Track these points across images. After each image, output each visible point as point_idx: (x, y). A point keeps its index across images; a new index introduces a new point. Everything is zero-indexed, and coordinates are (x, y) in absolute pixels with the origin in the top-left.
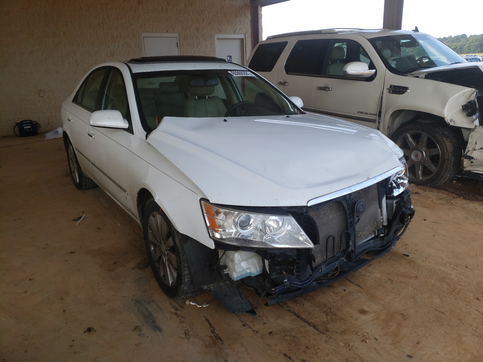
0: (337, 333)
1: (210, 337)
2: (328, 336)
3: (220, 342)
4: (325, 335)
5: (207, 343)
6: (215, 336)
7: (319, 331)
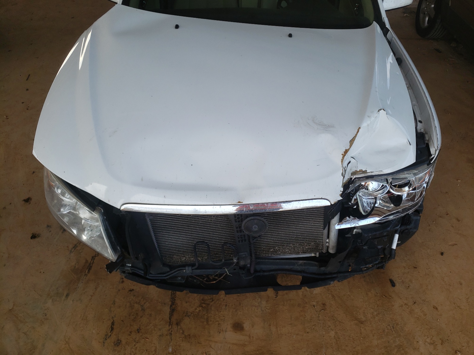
0: (183, 333)
1: (87, 261)
2: (170, 331)
3: (87, 271)
4: (170, 327)
5: (77, 266)
6: (90, 264)
7: (170, 319)
